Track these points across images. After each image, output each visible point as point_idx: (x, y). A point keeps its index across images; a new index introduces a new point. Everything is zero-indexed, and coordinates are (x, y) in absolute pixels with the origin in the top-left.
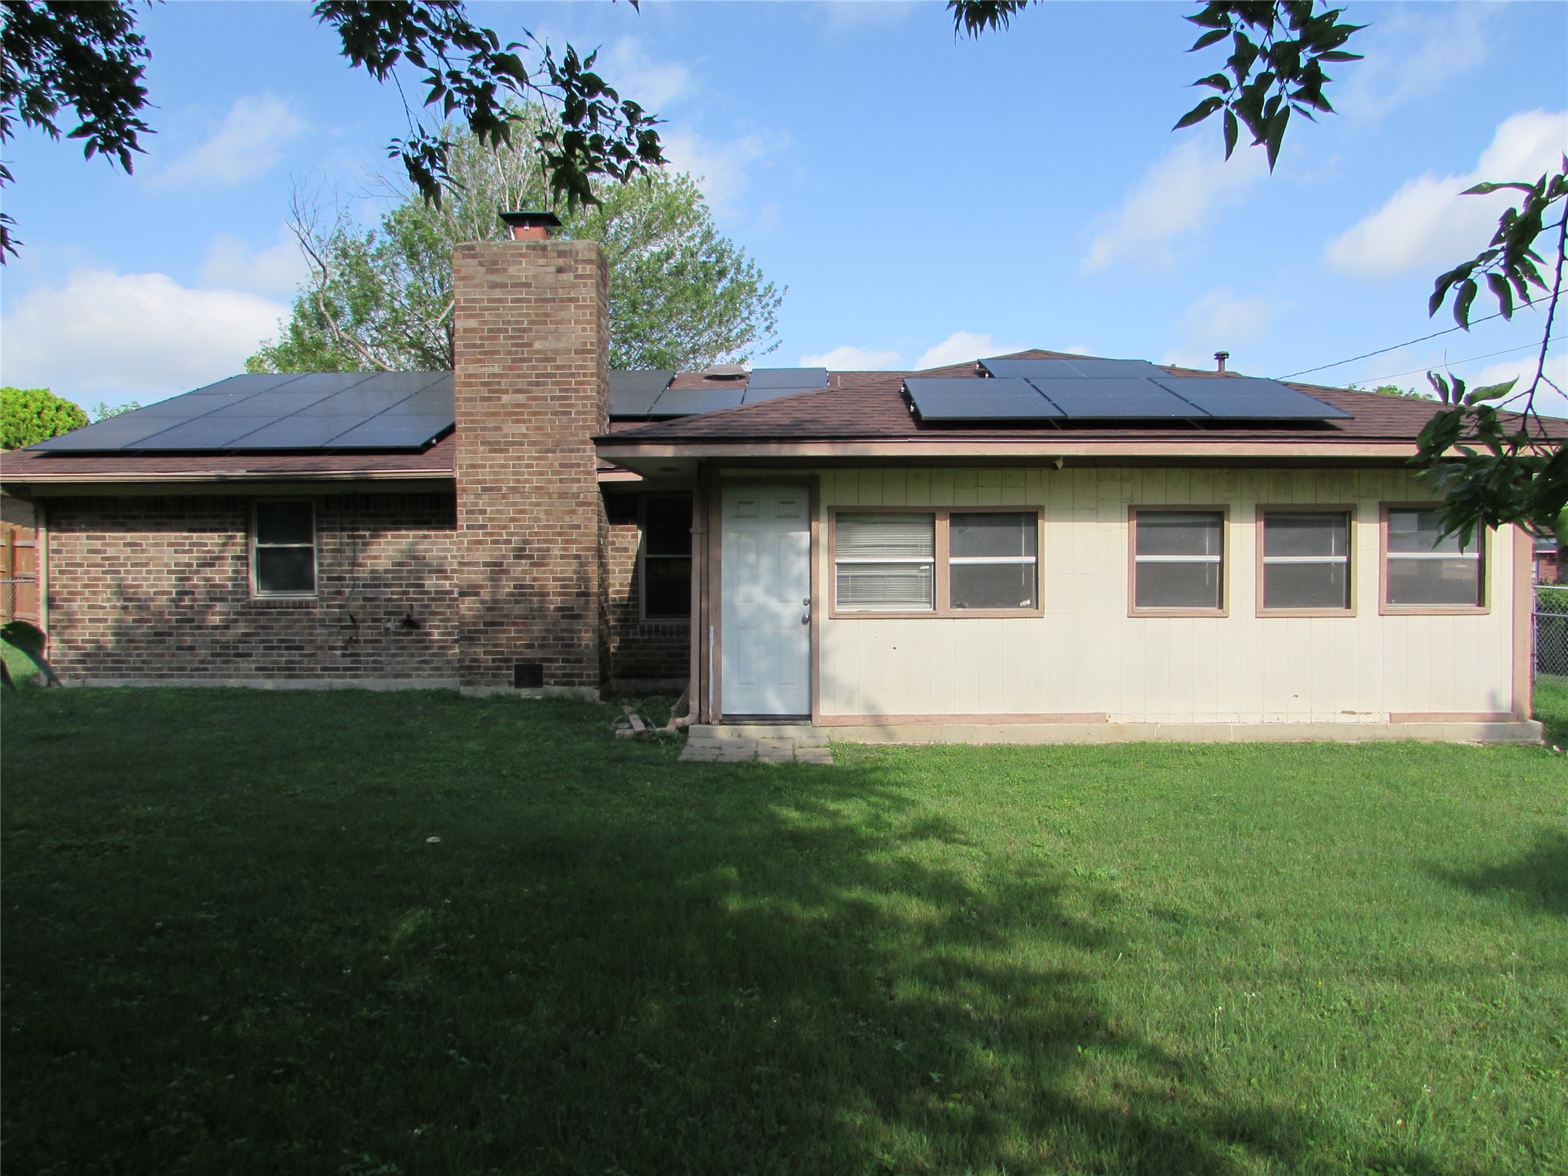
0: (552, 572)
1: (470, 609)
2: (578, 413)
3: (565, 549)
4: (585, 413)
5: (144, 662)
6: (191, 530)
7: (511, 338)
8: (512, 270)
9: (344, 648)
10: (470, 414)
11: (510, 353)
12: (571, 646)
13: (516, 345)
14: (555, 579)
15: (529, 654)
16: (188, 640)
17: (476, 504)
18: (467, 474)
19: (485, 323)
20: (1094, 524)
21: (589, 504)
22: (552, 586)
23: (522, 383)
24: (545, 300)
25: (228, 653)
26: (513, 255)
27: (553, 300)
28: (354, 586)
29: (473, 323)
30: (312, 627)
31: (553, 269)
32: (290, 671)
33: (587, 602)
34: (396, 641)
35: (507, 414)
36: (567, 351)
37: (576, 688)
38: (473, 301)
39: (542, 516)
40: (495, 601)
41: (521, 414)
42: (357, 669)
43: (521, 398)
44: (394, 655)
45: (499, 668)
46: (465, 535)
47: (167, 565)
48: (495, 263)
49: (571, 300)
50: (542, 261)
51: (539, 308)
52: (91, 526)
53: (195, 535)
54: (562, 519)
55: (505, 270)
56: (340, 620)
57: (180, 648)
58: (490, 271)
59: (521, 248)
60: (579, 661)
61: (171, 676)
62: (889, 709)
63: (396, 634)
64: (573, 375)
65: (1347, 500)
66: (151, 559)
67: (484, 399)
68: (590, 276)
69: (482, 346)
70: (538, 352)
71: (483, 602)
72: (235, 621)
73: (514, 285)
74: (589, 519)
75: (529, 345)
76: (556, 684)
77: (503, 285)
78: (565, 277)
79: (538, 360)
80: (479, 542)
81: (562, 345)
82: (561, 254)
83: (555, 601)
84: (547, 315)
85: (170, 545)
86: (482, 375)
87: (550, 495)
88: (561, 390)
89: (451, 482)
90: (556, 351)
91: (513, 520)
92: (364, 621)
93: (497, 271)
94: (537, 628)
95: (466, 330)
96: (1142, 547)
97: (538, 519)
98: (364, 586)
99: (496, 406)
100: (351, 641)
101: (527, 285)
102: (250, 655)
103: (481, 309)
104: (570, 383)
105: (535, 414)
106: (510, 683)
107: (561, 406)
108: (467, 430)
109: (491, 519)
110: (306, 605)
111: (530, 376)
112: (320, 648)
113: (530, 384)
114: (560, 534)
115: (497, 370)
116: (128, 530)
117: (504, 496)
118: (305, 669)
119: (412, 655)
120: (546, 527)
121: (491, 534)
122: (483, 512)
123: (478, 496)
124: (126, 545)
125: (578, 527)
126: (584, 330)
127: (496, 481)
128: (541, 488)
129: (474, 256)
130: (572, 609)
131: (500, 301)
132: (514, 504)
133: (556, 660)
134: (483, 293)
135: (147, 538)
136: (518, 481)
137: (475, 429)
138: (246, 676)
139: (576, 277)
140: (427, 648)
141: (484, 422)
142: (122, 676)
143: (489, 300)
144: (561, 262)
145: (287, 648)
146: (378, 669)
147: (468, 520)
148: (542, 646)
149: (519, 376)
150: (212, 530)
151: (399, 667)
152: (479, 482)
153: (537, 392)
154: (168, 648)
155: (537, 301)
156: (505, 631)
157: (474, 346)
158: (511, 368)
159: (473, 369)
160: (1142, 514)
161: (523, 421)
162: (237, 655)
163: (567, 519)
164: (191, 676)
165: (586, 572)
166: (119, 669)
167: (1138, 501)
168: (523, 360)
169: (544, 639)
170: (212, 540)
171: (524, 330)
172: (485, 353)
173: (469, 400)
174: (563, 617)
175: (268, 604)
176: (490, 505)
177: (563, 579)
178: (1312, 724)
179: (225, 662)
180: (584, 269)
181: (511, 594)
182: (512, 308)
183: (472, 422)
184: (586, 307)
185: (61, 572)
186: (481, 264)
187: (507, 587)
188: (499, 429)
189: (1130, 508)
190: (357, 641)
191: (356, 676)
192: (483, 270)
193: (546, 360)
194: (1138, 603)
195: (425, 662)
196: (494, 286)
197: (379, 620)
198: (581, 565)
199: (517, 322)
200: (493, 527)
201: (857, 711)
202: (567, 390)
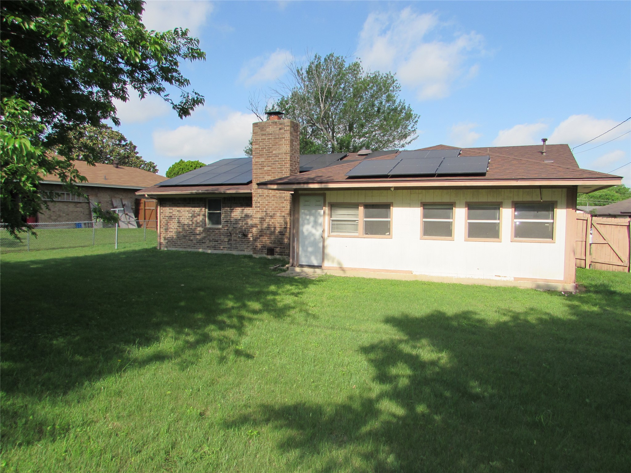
0: (277, 221)
1: (256, 231)
2: (285, 172)
3: (281, 214)
4: (286, 172)
5: (181, 244)
6: (192, 207)
7: (267, 150)
8: (268, 130)
9: (228, 242)
10: (256, 173)
11: (267, 155)
12: (282, 243)
13: (268, 152)
14: (278, 223)
15: (271, 245)
16: (192, 238)
17: (257, 200)
18: (255, 191)
19: (260, 146)
20: (409, 208)
21: (287, 200)
22: (278, 225)
23: (270, 164)
24: (276, 138)
25: (201, 242)
26: (268, 125)
27: (278, 138)
28: (231, 224)
29: (257, 146)
30: (220, 235)
31: (278, 129)
32: (215, 248)
33: (286, 230)
34: (241, 240)
35: (266, 173)
36: (282, 154)
37: (283, 256)
38: (257, 140)
39: (275, 204)
40: (262, 229)
41: (270, 173)
42: (231, 248)
43: (269, 168)
44: (241, 244)
45: (263, 249)
46: (254, 209)
47: (186, 217)
48: (263, 128)
49: (283, 138)
50: (275, 127)
51: (274, 141)
52: (170, 206)
53: (193, 208)
54: (279, 205)
55: (266, 130)
56: (227, 234)
57: (189, 240)
58: (262, 130)
59: (270, 123)
60: (284, 248)
61: (187, 248)
62: (345, 266)
63: (241, 238)
64: (283, 161)
65: (499, 200)
66: (183, 215)
67: (260, 169)
68: (288, 130)
69: (259, 153)
70: (274, 154)
71: (259, 229)
72: (202, 233)
73: (268, 134)
74: (287, 205)
75: (272, 152)
76: (278, 255)
77: (265, 135)
78: (282, 131)
79: (274, 157)
80: (258, 212)
81: (280, 152)
82: (281, 124)
83: (278, 230)
84: (277, 143)
85: (187, 211)
86: (259, 162)
87: (277, 198)
88: (280, 166)
89: (251, 193)
90: (279, 154)
91: (267, 205)
92: (233, 234)
93: (264, 130)
94: (273, 237)
95: (256, 149)
96: (425, 216)
97: (273, 205)
98: (234, 224)
99: (263, 171)
100: (230, 240)
101: (271, 134)
102: (205, 243)
103: (259, 142)
104: (283, 163)
105: (273, 173)
106: (266, 254)
107: (280, 170)
108: (255, 178)
109: (261, 205)
110: (219, 229)
111: (272, 161)
112: (222, 242)
113: (272, 164)
114: (280, 209)
115: (263, 160)
116: (178, 207)
117: (265, 198)
118: (218, 247)
119: (245, 245)
120: (276, 207)
121: (261, 209)
122: (259, 202)
123: (258, 198)
124: (177, 211)
125: (284, 207)
126: (286, 147)
127: (263, 193)
128: (274, 195)
129: (257, 126)
130: (282, 232)
131: (264, 139)
132: (267, 200)
133: (278, 248)
134: (260, 137)
135: (182, 209)
136: (268, 193)
137: (257, 178)
138: (204, 249)
139: (285, 131)
140: (249, 243)
141: (260, 176)
142: (176, 247)
143: (261, 139)
144: (280, 126)
145: (214, 241)
146: (236, 248)
147: (255, 205)
148: (274, 243)
149: (269, 162)
150: (197, 207)
151: (242, 248)
152: (258, 194)
153: (274, 166)
154: (186, 240)
155: (274, 139)
156: (264, 238)
157: (258, 153)
158: (267, 159)
159: (257, 160)
160: (424, 205)
161: (270, 175)
162: (202, 243)
163: (281, 205)
164: (192, 248)
165: (286, 221)
166: (175, 245)
167: (424, 201)
168: (270, 157)
169: (275, 241)
170: (197, 210)
171: (270, 148)
172: (260, 155)
173: (256, 169)
174: (280, 234)
175: (210, 228)
176: (261, 200)
177: (280, 223)
178: (483, 279)
179: (200, 245)
180: (287, 128)
181: (266, 227)
182: (267, 141)
183: (257, 176)
184: (287, 140)
185: (163, 218)
186: (259, 129)
187: (265, 225)
188: (264, 178)
189: (421, 203)
190: (231, 240)
191: (231, 250)
192: (260, 130)
193: (276, 156)
194: (424, 235)
195: (248, 247)
196: (263, 135)
197: (237, 234)
198: (285, 219)
199: (268, 145)
200: (262, 207)
201: (335, 265)
202: (282, 166)
